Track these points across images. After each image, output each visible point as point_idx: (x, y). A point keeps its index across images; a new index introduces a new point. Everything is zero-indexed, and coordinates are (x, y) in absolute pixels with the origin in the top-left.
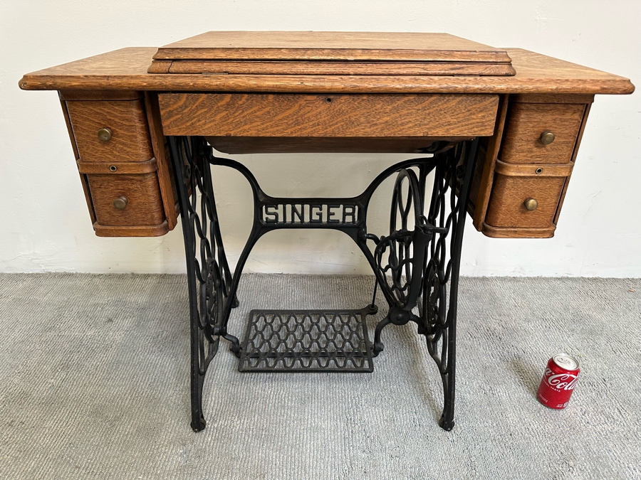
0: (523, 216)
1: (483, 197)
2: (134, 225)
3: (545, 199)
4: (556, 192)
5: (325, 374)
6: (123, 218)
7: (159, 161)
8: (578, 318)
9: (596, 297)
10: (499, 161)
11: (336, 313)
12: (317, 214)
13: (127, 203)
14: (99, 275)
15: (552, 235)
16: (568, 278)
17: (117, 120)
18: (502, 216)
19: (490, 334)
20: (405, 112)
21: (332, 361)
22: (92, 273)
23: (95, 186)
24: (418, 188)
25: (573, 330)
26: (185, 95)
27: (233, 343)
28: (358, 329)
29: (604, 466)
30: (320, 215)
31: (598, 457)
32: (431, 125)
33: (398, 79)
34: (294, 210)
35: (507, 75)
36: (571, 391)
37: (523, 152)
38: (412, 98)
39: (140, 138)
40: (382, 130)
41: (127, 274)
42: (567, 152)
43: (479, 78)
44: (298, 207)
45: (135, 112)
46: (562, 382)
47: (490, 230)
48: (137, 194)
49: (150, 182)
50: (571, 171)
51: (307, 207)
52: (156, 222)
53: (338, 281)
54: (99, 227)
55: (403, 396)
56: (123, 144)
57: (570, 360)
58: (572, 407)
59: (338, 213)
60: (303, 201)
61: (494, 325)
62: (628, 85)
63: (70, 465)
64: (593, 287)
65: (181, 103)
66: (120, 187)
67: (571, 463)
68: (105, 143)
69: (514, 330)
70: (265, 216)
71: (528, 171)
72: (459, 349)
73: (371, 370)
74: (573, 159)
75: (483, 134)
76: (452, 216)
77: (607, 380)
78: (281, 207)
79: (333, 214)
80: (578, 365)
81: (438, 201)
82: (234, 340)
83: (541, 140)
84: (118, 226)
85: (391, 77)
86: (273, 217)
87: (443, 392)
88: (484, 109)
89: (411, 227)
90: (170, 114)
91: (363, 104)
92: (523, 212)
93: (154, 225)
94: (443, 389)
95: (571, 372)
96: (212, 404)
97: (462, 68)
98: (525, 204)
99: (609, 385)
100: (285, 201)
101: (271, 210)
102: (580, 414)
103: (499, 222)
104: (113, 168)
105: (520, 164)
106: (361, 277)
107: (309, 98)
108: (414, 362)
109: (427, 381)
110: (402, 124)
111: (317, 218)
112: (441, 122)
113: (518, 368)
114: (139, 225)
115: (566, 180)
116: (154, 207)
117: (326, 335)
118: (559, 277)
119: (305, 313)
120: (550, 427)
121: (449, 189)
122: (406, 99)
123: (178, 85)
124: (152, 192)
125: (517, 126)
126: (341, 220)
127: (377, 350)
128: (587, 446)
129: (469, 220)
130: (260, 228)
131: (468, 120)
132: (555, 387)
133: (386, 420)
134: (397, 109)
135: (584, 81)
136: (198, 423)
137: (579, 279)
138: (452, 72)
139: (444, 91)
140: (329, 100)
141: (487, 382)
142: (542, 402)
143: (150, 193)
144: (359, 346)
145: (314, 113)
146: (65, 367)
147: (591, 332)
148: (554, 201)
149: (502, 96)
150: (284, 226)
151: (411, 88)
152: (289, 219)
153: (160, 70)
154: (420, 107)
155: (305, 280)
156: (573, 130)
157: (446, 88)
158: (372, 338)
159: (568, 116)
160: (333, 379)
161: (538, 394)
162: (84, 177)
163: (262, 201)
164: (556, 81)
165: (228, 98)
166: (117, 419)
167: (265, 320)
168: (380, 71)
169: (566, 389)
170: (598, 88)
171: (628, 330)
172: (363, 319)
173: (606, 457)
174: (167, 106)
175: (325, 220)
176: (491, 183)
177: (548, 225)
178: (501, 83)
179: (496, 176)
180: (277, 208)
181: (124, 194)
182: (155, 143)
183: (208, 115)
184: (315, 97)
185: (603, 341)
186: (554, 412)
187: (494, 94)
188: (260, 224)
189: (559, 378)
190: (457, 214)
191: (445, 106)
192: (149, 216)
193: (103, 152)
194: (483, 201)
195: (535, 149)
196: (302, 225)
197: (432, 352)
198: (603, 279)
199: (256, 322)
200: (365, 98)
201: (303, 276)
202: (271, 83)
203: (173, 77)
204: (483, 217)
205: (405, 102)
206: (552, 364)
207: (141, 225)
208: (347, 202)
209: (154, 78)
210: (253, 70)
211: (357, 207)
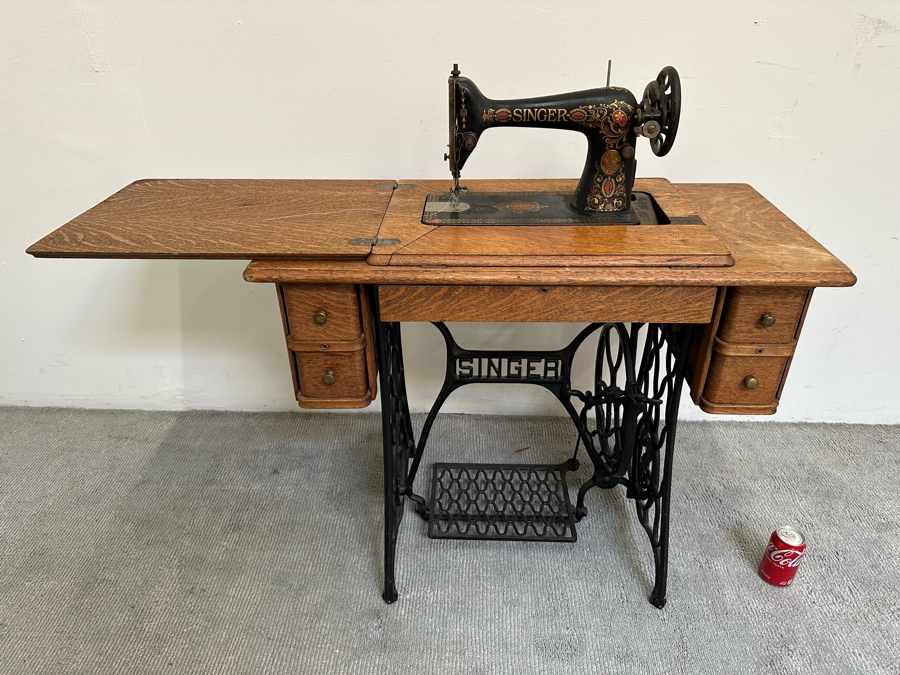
0: (743, 393)
1: (701, 372)
2: (339, 397)
3: (766, 378)
4: (778, 371)
5: (521, 542)
6: (328, 391)
7: (368, 336)
8: (814, 476)
9: (838, 449)
10: (718, 339)
11: (531, 468)
12: (516, 368)
13: (334, 376)
14: (254, 414)
15: (775, 411)
16: (806, 424)
17: (332, 303)
18: (719, 393)
19: (709, 495)
20: (620, 301)
21: (529, 528)
22: (244, 410)
23: (304, 361)
24: (628, 345)
25: (806, 492)
26: (405, 287)
27: (419, 503)
28: (557, 489)
29: (827, 651)
30: (519, 369)
31: (821, 641)
32: (646, 312)
33: (614, 273)
34: (490, 364)
35: (725, 266)
36: (796, 567)
37: (742, 332)
38: (627, 289)
39: (354, 319)
40: (597, 316)
41: (285, 413)
42: (788, 332)
43: (696, 271)
44: (495, 361)
45: (350, 295)
46: (785, 558)
47: (707, 406)
48: (345, 369)
49: (358, 358)
50: (793, 352)
51: (505, 361)
52: (361, 394)
53: (530, 424)
54: (303, 399)
55: (609, 568)
56: (336, 325)
57: (796, 534)
58: (796, 586)
59: (539, 368)
60: (500, 355)
61: (714, 484)
62: (849, 279)
63: (262, 637)
64: (836, 435)
65: (400, 293)
66: (329, 362)
67: (791, 647)
68: (319, 324)
69: (738, 491)
70: (458, 370)
71: (747, 350)
72: (673, 514)
73: (574, 539)
74: (796, 337)
75: (700, 321)
76: (668, 379)
77: (840, 553)
78: (476, 360)
79: (534, 369)
80: (804, 540)
81: (651, 355)
82: (420, 501)
83: (761, 321)
84: (323, 398)
85: (607, 270)
86: (467, 372)
87: (654, 564)
88: (702, 299)
89: (621, 383)
90: (389, 303)
91: (578, 294)
92: (742, 389)
93: (358, 397)
94: (653, 559)
95: (796, 548)
96: (401, 573)
97: (680, 259)
98: (745, 381)
99: (842, 559)
100: (480, 355)
101: (464, 364)
102: (806, 592)
103: (717, 398)
104: (325, 346)
105: (739, 343)
106: (556, 419)
107: (523, 288)
108: (622, 529)
109: (636, 551)
110: (616, 312)
111: (516, 372)
112: (656, 310)
113: (739, 537)
114: (344, 397)
115: (789, 359)
116: (360, 380)
117: (521, 496)
118: (796, 421)
119: (496, 468)
120: (770, 607)
121: (666, 344)
122: (621, 290)
123: (400, 279)
124: (359, 366)
125: (736, 308)
126: (542, 375)
127: (580, 514)
128: (810, 628)
129: (686, 388)
130: (451, 383)
131: (685, 308)
132: (778, 563)
133: (591, 595)
134: (611, 299)
135: (804, 274)
136: (390, 595)
137: (819, 425)
138: (670, 263)
139: (661, 284)
140: (544, 290)
141: (704, 553)
142: (764, 578)
143: (358, 368)
144: (560, 510)
145: (528, 302)
146: (237, 528)
147: (828, 495)
148: (775, 378)
149: (720, 288)
150: (479, 380)
151: (627, 281)
152: (484, 373)
153: (381, 263)
154: (635, 297)
155: (491, 423)
156: (795, 313)
157: (663, 281)
158: (574, 501)
159: (790, 299)
160: (531, 547)
161: (760, 569)
162: (293, 355)
163: (455, 354)
164: (775, 275)
165: (445, 289)
166: (302, 588)
167: (451, 476)
168: (596, 263)
169: (789, 565)
170: (818, 281)
171: (872, 493)
172: (563, 476)
173: (830, 640)
174: (387, 295)
175: (524, 374)
176: (709, 359)
177: (771, 401)
178: (719, 277)
179: (715, 354)
180: (472, 362)
181: (331, 369)
182: (365, 321)
183: (425, 304)
184: (530, 288)
185: (841, 506)
186: (777, 589)
187: (712, 286)
188: (454, 378)
189: (782, 554)
190: (674, 379)
191: (661, 296)
192: (355, 389)
193: (316, 331)
194: (700, 376)
195: (755, 330)
196: (499, 380)
197: (643, 520)
198: (849, 425)
199: (441, 477)
200: (579, 288)
201: (488, 418)
202: (488, 278)
203: (394, 271)
204: (700, 391)
205: (620, 293)
206: (775, 538)
207: (347, 397)
208: (549, 356)
209: (376, 272)
210: (470, 263)
211: (560, 361)
